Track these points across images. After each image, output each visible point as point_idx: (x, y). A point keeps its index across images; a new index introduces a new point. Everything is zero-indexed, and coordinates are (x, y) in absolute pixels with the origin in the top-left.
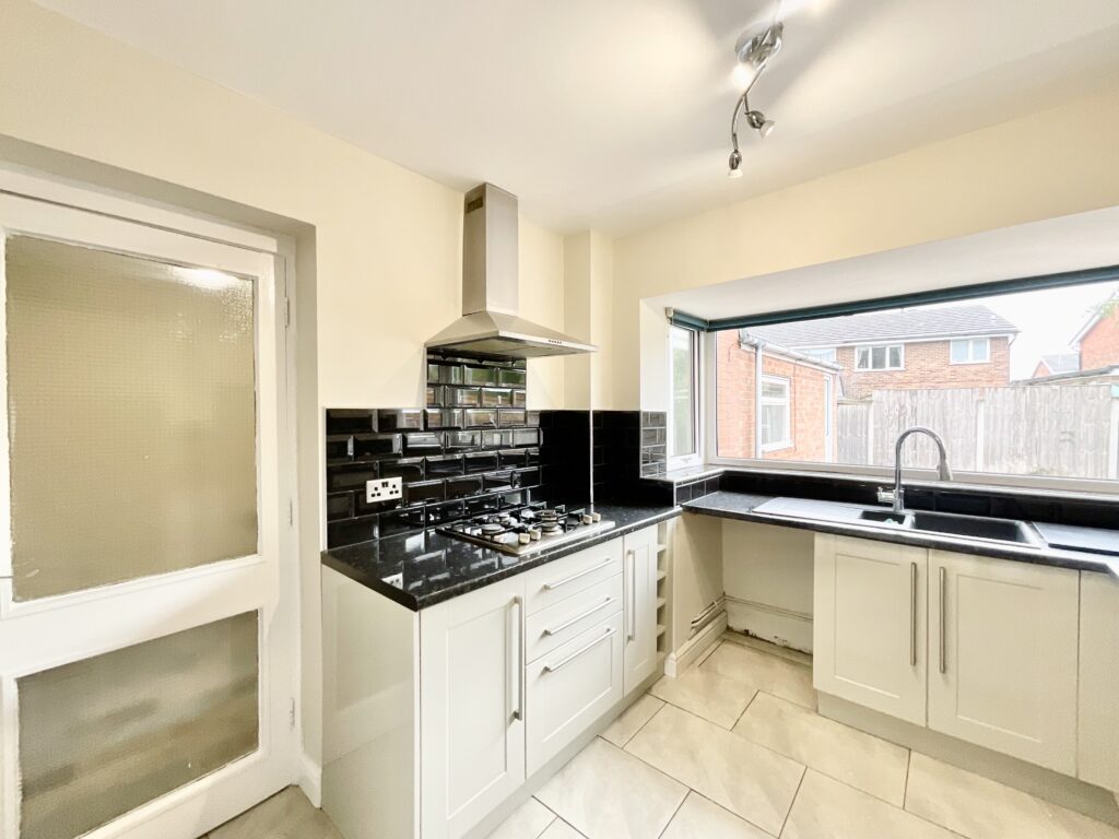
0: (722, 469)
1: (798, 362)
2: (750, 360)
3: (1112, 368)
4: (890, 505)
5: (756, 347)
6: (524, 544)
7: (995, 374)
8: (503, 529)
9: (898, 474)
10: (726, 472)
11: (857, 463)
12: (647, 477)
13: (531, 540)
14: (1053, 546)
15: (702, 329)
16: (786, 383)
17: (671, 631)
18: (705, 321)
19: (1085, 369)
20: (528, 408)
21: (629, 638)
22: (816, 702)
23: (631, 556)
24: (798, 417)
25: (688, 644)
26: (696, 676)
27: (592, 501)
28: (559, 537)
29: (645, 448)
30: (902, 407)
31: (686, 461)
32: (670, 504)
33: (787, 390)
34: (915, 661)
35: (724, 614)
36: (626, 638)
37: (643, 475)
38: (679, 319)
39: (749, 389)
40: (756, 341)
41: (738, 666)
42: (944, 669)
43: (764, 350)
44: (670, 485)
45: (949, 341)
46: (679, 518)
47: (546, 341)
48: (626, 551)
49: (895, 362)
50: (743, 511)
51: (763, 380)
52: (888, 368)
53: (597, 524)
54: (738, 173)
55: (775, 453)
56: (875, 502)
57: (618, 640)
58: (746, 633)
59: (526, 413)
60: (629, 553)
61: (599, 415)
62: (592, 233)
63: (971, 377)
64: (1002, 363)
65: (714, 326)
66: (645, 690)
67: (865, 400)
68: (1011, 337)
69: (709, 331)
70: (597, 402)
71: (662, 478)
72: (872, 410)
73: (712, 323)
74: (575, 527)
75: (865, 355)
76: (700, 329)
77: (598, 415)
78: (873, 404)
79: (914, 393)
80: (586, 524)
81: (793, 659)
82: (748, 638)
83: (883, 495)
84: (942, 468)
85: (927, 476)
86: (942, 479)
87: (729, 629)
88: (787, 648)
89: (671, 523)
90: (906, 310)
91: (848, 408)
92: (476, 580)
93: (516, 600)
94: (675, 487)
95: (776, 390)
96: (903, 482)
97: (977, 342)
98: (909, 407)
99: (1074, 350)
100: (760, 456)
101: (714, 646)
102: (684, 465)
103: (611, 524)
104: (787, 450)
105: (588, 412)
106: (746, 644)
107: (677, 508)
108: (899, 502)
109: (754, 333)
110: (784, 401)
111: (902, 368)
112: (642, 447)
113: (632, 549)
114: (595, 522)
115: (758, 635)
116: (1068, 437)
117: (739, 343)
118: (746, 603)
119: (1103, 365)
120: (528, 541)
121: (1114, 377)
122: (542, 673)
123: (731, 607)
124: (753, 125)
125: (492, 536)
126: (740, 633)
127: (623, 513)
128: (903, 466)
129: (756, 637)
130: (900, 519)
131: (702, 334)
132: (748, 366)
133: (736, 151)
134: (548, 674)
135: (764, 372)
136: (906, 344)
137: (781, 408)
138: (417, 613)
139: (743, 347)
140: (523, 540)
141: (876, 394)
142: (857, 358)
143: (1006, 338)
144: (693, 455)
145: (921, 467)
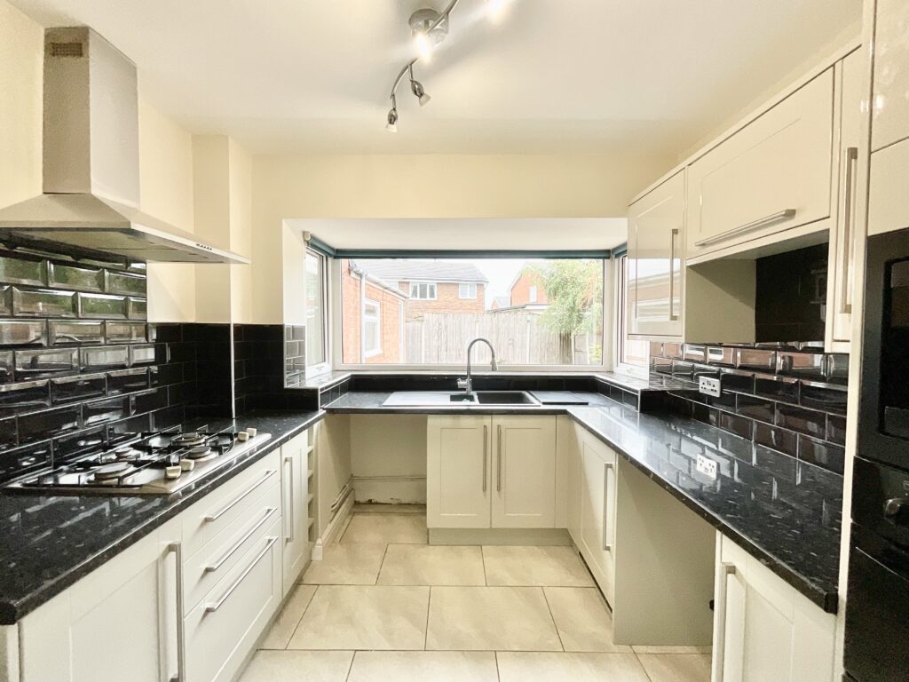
0: (349, 374)
1: (386, 290)
2: (356, 285)
3: (526, 305)
4: (465, 390)
5: (361, 275)
6: (173, 479)
7: (478, 306)
8: (132, 468)
9: (469, 368)
10: (352, 376)
11: (416, 363)
12: (290, 386)
13: (183, 471)
14: (544, 403)
15: (330, 255)
16: (377, 305)
17: (317, 523)
18: (333, 249)
19: (513, 306)
20: (150, 320)
21: (287, 540)
22: (427, 537)
23: (288, 463)
24: (385, 331)
25: (330, 526)
26: (340, 551)
27: (234, 416)
28: (213, 462)
29: (288, 358)
30: (440, 324)
31: (320, 369)
32: (315, 409)
33: (378, 311)
34: (485, 489)
35: (352, 492)
36: (285, 541)
37: (286, 386)
38: (314, 244)
39: (356, 308)
40: (361, 271)
41: (370, 531)
42: (499, 489)
43: (367, 279)
44: (314, 391)
45: (458, 284)
46: (323, 421)
47: (193, 244)
48: (283, 460)
49: (432, 295)
50: (375, 406)
51: (366, 301)
52: (428, 298)
53: (255, 439)
54: (393, 128)
55: (372, 359)
56: (456, 388)
57: (277, 547)
58: (370, 502)
59: (146, 326)
60: (286, 460)
61: (241, 329)
62: (230, 138)
63: (468, 307)
64: (481, 299)
65: (340, 254)
66: (299, 583)
67: (420, 319)
68: (486, 285)
69: (335, 257)
70: (238, 316)
71: (303, 387)
72: (423, 327)
73: (338, 251)
74: (230, 446)
75: (415, 288)
76: (328, 255)
77: (239, 328)
78: (425, 322)
79: (446, 316)
80: (242, 441)
81: (407, 511)
82: (372, 506)
83: (461, 383)
84: (493, 363)
85: (484, 368)
86: (493, 370)
87: (357, 503)
88: (401, 505)
89: (316, 426)
90: (437, 260)
91: (410, 324)
92: (117, 542)
93: (171, 548)
94: (320, 393)
95: (371, 311)
96: (472, 373)
97: (471, 285)
98: (443, 324)
99: (508, 295)
100: (364, 361)
101: (347, 521)
102: (318, 372)
103: (267, 436)
104: (379, 356)
105: (229, 325)
106: (371, 510)
107: (321, 412)
108: (469, 387)
109: (360, 264)
110: (376, 318)
111: (435, 299)
112: (286, 358)
113: (288, 456)
114: (251, 437)
115: (379, 501)
116: (511, 342)
117: (349, 271)
118: (370, 478)
119: (523, 304)
120: (178, 474)
121: (528, 310)
122: (205, 615)
123: (358, 485)
124: (415, 93)
125: (121, 479)
126: (365, 504)
127: (275, 424)
128: (472, 363)
129: (377, 503)
130: (471, 398)
131: (330, 259)
132: (355, 290)
133: (394, 109)
134: (210, 614)
135: (366, 296)
136: (438, 284)
137: (374, 324)
138: (16, 625)
139: (353, 275)
140: (171, 475)
141: (426, 315)
142: (411, 290)
143: (483, 285)
144: (323, 364)
145: (481, 363)
